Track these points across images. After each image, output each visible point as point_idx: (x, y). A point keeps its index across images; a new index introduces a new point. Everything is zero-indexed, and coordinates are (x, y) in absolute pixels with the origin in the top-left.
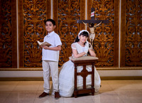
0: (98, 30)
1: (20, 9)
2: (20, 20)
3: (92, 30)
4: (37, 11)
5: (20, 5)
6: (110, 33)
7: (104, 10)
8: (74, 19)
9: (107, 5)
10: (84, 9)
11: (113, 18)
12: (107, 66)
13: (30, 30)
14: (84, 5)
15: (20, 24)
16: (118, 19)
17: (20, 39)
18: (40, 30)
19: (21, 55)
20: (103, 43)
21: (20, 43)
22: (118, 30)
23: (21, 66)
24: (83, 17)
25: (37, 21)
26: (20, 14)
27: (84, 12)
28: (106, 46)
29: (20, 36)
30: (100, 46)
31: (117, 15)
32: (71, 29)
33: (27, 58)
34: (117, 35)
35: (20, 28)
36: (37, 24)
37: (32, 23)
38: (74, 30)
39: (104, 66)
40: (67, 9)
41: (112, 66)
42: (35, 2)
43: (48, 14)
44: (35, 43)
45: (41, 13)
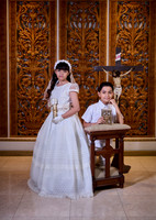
0: (125, 82)
1: (12, 51)
2: (13, 68)
3: (117, 81)
4: (36, 55)
5: (12, 46)
6: (142, 86)
7: (134, 52)
8: (89, 66)
9: (139, 46)
10: (104, 52)
11: (147, 64)
12: (138, 135)
13: (26, 82)
14: (105, 46)
15: (12, 74)
16: (154, 67)
17: (12, 95)
18: (40, 82)
19: (12, 118)
20: (132, 102)
21: (13, 101)
22: (154, 83)
23: (13, 134)
24: (103, 62)
25: (36, 69)
26: (12, 58)
27: (104, 56)
28: (136, 106)
29: (12, 91)
30: (128, 106)
32: (85, 80)
33: (22, 123)
35: (12, 79)
36: (37, 73)
37: (29, 73)
38: (89, 82)
39: (134, 135)
40: (79, 52)
41: (146, 135)
42: (33, 42)
43: (52, 59)
44: (33, 102)
45: (43, 58)
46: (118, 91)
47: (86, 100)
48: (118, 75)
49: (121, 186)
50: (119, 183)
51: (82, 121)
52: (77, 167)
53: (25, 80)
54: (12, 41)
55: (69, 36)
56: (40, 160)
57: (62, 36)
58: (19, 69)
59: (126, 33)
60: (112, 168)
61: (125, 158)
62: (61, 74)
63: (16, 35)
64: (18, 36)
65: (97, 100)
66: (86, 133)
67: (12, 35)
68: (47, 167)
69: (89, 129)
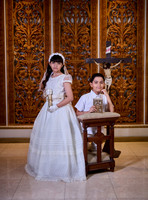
0: (116, 73)
1: (9, 45)
2: (10, 61)
3: (108, 72)
4: (32, 49)
5: (9, 41)
6: (131, 77)
7: (123, 46)
8: (82, 58)
9: (128, 40)
10: (95, 45)
11: (135, 56)
12: (127, 122)
13: (23, 74)
14: (96, 39)
15: (10, 67)
16: (142, 59)
17: (10, 86)
18: (36, 74)
19: (10, 107)
20: (121, 91)
21: (10, 92)
22: (142, 74)
23: (11, 122)
24: (95, 55)
25: (32, 61)
26: (9, 52)
27: (95, 49)
28: (125, 95)
29: (10, 83)
30: (118, 95)
31: (141, 53)
32: (78, 72)
33: (19, 112)
34: (141, 79)
35: (10, 71)
36: (33, 66)
37: (26, 65)
38: (82, 74)
39: (124, 122)
40: (72, 45)
41: (135, 122)
42: (29, 36)
43: (47, 52)
44: (29, 92)
45: (38, 51)
46: (109, 81)
47: (79, 90)
48: (108, 67)
49: (112, 170)
50: (110, 167)
51: (76, 109)
52: (72, 153)
53: (21, 72)
54: (9, 36)
55: (62, 30)
56: (37, 147)
57: (56, 31)
58: (16, 62)
59: (116, 27)
60: (103, 154)
61: (116, 144)
62: (56, 66)
63: (13, 30)
64: (15, 31)
65: (89, 90)
66: (79, 121)
67: (9, 31)
68: (43, 153)
69: (82, 117)
